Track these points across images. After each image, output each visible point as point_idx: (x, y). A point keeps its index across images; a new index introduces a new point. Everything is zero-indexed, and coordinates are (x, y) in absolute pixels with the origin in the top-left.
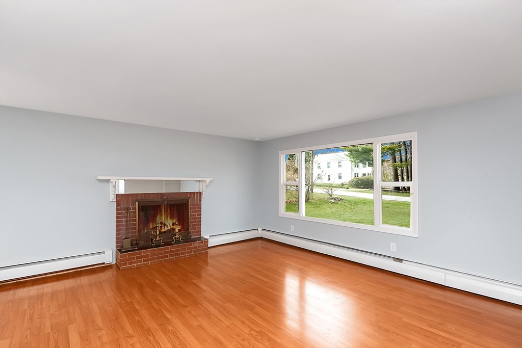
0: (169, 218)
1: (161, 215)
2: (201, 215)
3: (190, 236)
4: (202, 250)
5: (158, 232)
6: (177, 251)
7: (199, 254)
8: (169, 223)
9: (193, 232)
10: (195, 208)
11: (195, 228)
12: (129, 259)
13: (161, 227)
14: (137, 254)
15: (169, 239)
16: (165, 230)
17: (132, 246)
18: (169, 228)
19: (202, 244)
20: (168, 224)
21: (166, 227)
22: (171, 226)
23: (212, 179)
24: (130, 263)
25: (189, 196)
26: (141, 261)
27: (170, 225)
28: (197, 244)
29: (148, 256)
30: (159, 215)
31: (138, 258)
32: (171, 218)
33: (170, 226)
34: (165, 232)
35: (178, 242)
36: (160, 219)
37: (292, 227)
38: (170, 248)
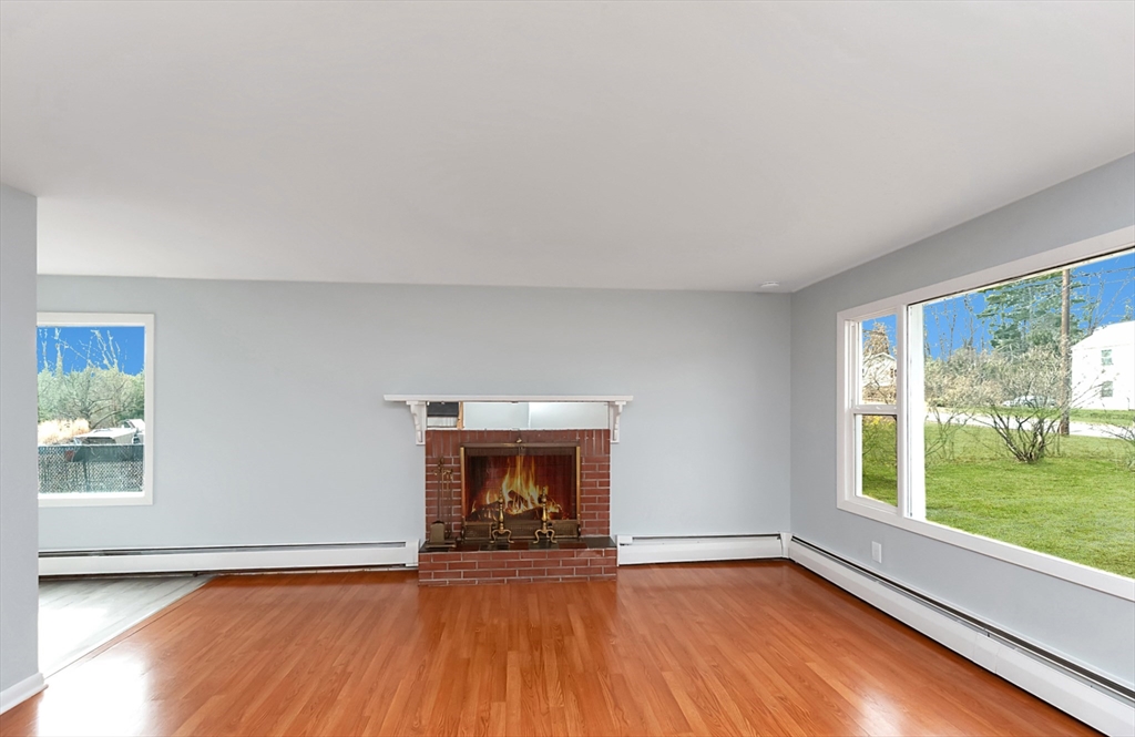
0: (531, 484)
1: (513, 475)
2: (608, 484)
3: (579, 534)
4: (600, 571)
5: (502, 516)
6: (536, 564)
7: (592, 579)
8: (532, 493)
9: (588, 524)
10: (593, 468)
11: (593, 516)
12: (434, 567)
13: (511, 502)
14: (450, 558)
15: (525, 535)
16: (520, 512)
17: (446, 538)
18: (531, 507)
19: (598, 557)
20: (527, 498)
21: (522, 505)
22: (536, 502)
23: (630, 398)
24: (437, 576)
25: (578, 438)
26: (459, 575)
27: (532, 500)
28: (586, 554)
29: (472, 565)
30: (507, 476)
31: (452, 566)
32: (535, 484)
33: (533, 503)
34: (518, 517)
35: (544, 543)
36: (511, 484)
37: (877, 547)
38: (523, 556)
